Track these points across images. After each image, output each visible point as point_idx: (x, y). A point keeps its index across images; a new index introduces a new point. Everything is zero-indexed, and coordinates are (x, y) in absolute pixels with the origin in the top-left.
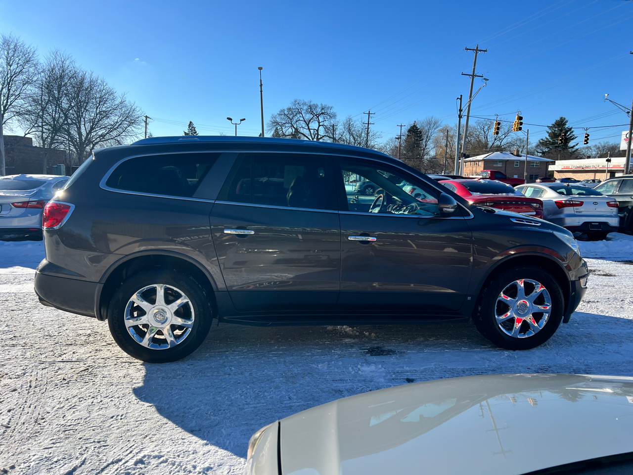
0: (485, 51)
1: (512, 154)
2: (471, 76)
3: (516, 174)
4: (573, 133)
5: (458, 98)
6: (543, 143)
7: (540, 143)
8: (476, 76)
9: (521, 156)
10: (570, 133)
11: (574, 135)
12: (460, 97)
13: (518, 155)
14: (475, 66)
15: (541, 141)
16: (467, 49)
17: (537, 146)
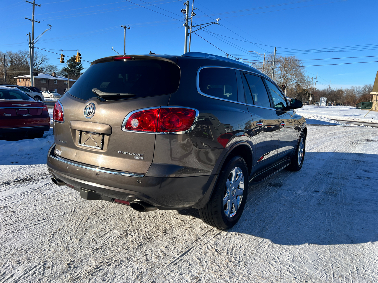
0: (40, 6)
1: (51, 75)
2: (32, 21)
3: (56, 88)
4: (82, 66)
5: (27, 35)
6: (65, 70)
7: (64, 69)
8: (35, 21)
9: (57, 77)
10: (80, 66)
11: (82, 67)
12: (29, 34)
13: (55, 76)
14: (34, 14)
15: (64, 68)
16: (27, 2)
17: (62, 71)
